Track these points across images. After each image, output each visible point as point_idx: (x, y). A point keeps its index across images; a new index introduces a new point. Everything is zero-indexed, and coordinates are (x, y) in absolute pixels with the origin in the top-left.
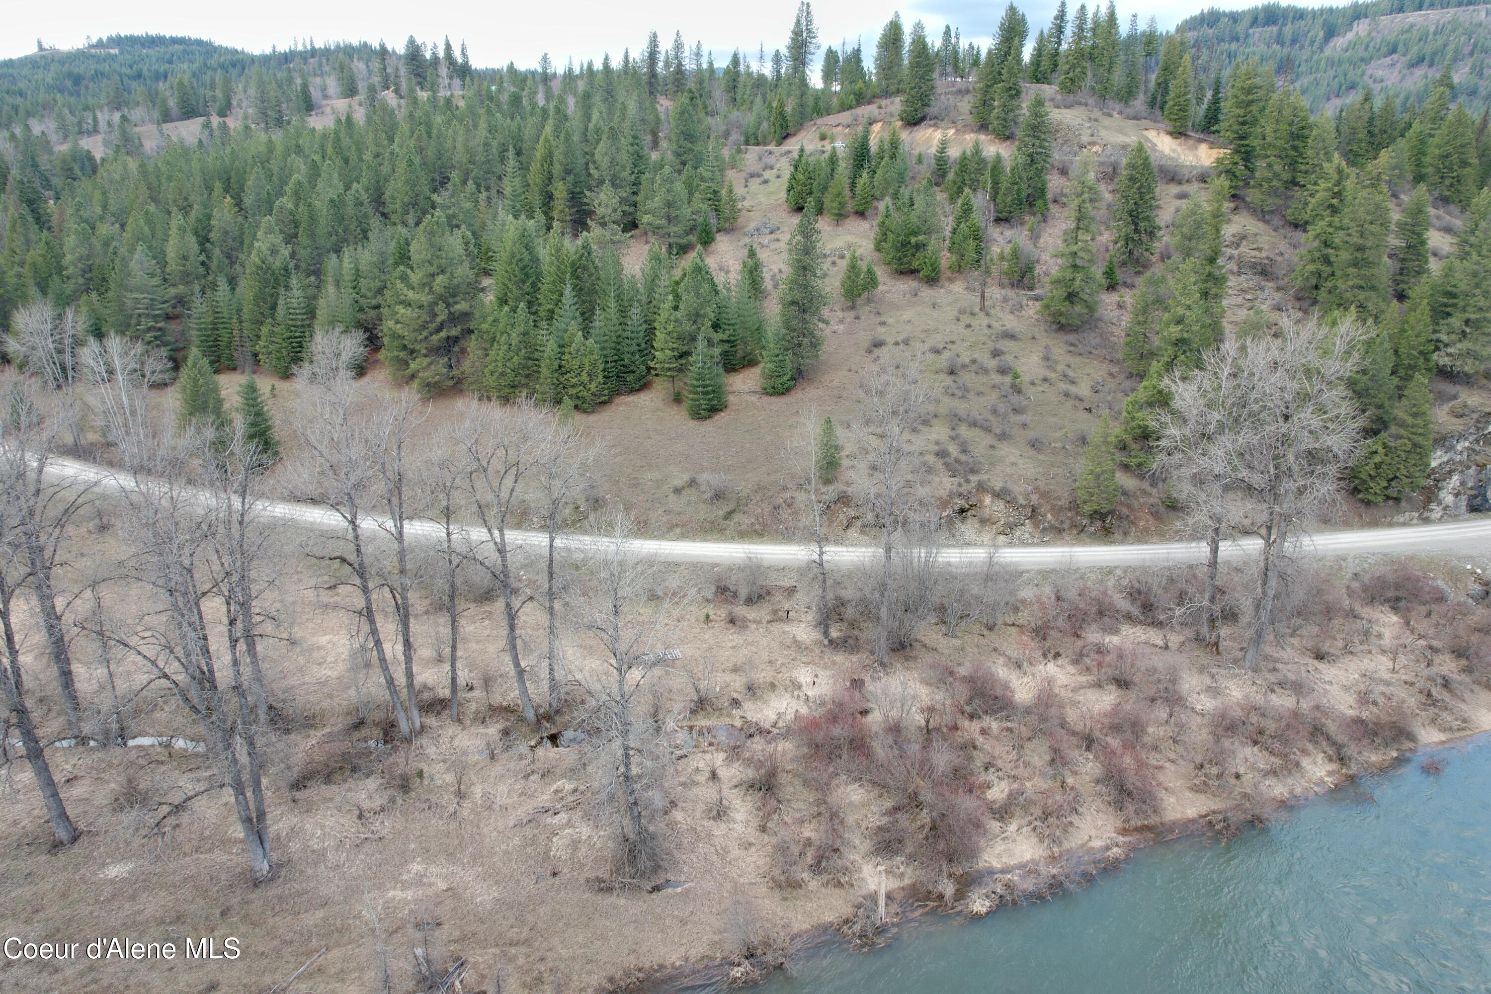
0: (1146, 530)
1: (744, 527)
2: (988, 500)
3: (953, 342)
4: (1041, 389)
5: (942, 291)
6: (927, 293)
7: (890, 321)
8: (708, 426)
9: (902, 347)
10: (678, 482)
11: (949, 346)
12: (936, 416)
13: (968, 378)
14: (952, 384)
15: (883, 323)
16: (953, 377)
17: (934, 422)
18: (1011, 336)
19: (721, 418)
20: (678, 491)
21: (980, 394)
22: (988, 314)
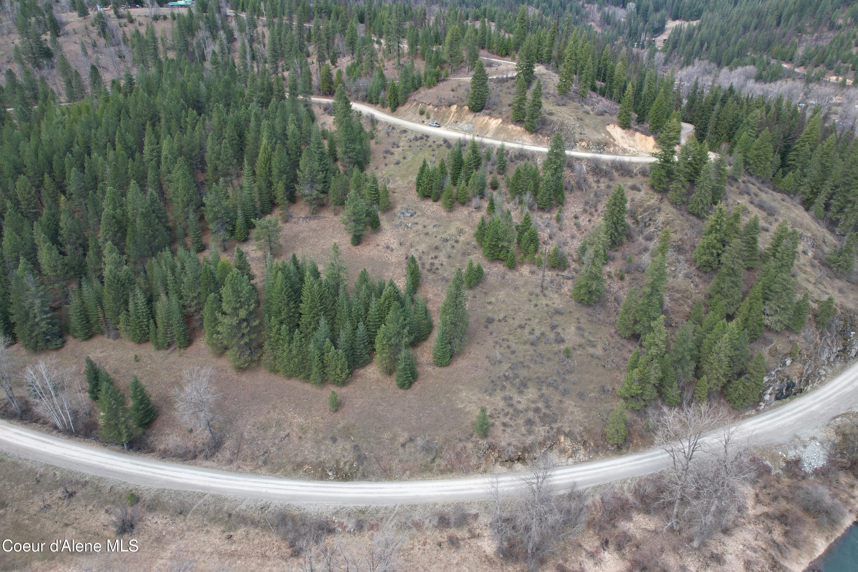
0: (637, 445)
1: (442, 467)
2: (562, 439)
3: (530, 319)
4: (579, 352)
5: (517, 274)
6: (510, 275)
7: (493, 300)
8: (410, 394)
9: (503, 323)
10: (402, 440)
11: (528, 322)
12: (529, 380)
13: (542, 348)
14: (534, 353)
15: (490, 303)
16: (534, 347)
17: (529, 384)
18: (558, 312)
19: (417, 386)
20: (403, 445)
21: (549, 359)
22: (545, 295)
